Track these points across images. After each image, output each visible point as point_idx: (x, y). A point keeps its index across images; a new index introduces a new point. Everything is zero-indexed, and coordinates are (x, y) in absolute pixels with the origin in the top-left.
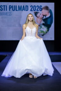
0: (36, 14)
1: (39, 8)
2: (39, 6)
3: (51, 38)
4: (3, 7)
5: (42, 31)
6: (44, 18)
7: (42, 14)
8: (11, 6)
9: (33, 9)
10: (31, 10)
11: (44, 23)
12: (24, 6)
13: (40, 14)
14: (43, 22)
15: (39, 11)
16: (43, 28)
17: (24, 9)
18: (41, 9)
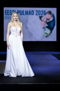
0: (41, 18)
1: (43, 13)
2: (43, 11)
3: (54, 39)
4: (12, 11)
5: (46, 33)
6: (48, 21)
7: (46, 18)
8: (19, 11)
9: (38, 14)
10: (36, 15)
11: (48, 25)
12: (30, 11)
13: (44, 18)
14: (46, 25)
15: (43, 16)
16: (47, 31)
17: (30, 14)
18: (45, 14)
